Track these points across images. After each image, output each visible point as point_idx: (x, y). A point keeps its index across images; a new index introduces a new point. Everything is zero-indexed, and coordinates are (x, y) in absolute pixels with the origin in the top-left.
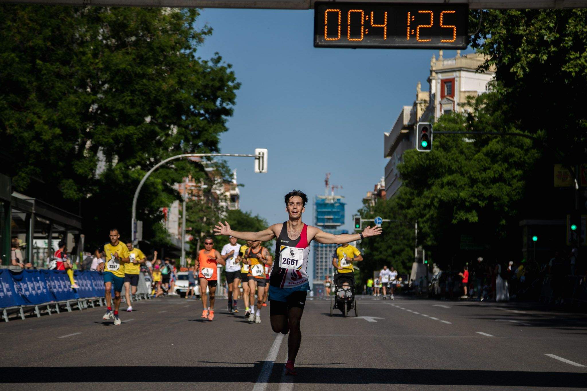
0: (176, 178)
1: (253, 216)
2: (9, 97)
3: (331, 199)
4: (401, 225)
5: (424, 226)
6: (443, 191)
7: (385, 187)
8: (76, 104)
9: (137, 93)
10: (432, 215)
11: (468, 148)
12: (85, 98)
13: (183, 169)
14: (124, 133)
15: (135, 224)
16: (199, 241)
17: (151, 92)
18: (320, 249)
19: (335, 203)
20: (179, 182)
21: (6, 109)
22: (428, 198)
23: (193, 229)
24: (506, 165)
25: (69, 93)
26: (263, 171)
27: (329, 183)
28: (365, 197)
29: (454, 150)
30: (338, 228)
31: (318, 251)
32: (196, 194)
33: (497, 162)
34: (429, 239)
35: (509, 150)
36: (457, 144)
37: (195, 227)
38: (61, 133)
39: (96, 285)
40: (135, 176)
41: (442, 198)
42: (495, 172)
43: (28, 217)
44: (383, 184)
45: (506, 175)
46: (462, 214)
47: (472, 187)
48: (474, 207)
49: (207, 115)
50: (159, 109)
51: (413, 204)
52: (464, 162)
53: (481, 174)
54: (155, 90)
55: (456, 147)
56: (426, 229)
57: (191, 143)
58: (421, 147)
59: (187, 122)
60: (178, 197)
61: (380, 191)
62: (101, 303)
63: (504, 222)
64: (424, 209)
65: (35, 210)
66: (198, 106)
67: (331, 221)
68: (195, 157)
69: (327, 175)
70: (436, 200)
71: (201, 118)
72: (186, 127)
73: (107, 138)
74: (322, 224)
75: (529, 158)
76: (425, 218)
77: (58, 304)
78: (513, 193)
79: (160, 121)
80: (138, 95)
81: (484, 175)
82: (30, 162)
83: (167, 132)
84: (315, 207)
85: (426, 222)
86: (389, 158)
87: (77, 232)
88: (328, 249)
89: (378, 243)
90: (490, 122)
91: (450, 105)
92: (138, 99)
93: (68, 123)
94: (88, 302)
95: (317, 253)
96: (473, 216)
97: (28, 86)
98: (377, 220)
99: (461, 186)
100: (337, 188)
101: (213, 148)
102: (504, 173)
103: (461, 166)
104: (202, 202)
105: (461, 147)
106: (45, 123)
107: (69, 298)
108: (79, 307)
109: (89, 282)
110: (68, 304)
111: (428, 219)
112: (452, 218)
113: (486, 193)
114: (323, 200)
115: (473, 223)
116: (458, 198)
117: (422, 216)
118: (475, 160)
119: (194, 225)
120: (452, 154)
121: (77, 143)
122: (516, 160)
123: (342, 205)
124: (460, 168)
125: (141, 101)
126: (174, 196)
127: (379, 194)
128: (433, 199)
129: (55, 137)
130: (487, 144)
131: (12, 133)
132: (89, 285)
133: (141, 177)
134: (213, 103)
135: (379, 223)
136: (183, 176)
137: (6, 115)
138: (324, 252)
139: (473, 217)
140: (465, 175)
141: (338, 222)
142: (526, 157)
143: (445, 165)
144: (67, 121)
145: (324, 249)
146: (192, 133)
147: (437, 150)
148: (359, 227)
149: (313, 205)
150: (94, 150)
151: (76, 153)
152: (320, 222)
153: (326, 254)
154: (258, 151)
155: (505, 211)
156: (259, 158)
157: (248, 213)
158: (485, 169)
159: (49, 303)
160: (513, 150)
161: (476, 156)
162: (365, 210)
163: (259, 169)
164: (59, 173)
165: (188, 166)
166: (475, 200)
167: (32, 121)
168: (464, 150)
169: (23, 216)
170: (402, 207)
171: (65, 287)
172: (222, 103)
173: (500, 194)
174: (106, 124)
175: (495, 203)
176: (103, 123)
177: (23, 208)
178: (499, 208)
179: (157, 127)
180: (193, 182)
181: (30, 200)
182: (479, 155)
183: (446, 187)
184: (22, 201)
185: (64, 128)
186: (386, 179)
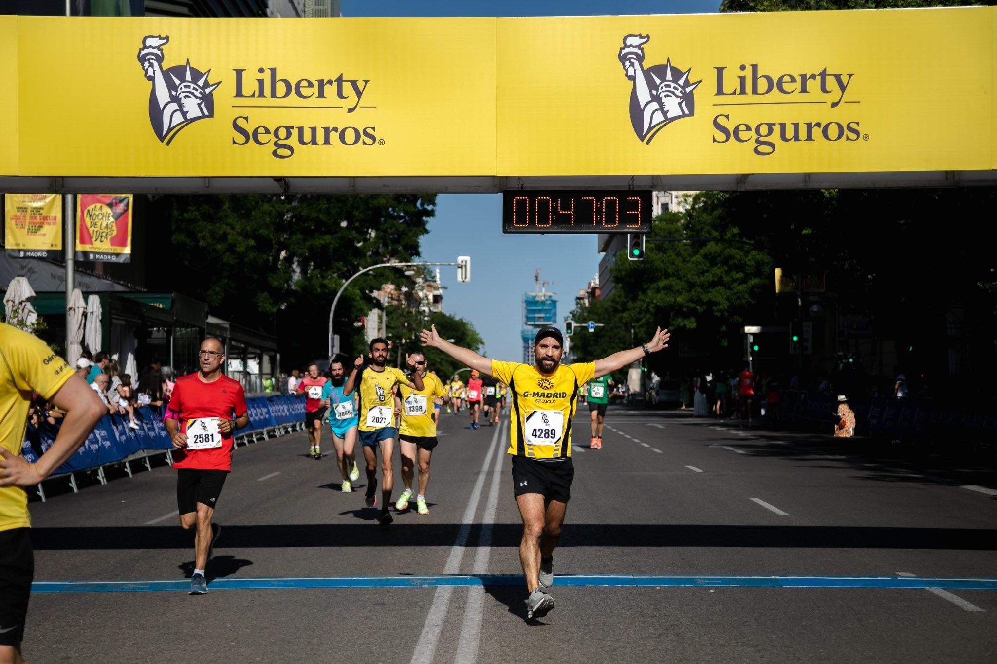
0: (374, 286)
1: (457, 318)
2: (201, 208)
3: (541, 296)
4: (616, 329)
5: (640, 332)
6: (659, 296)
7: (599, 285)
8: (270, 213)
9: (333, 201)
10: (649, 318)
11: (686, 250)
12: (279, 207)
14: (320, 243)
15: (333, 339)
16: (400, 348)
17: (348, 200)
19: (546, 300)
20: (379, 289)
21: (199, 220)
22: (644, 301)
23: (393, 335)
24: (726, 268)
25: (263, 201)
26: (467, 280)
27: (539, 278)
28: (578, 296)
29: (671, 252)
31: (528, 352)
32: (397, 298)
33: (716, 265)
35: (728, 251)
36: (673, 246)
37: (395, 333)
38: (255, 244)
40: (331, 286)
41: (658, 304)
42: (714, 275)
44: (597, 282)
45: (726, 279)
46: (679, 320)
47: (689, 291)
48: (692, 313)
49: (407, 218)
50: (356, 213)
51: (628, 307)
52: (680, 265)
53: (699, 277)
55: (672, 249)
56: (642, 334)
57: (390, 248)
58: (632, 255)
59: (387, 225)
60: (378, 305)
61: (594, 289)
62: (298, 428)
63: (724, 328)
64: (640, 313)
65: (230, 334)
66: (397, 209)
67: (542, 320)
68: (395, 263)
69: (537, 270)
70: (652, 305)
71: (401, 221)
72: (385, 231)
73: (301, 249)
74: (532, 323)
75: (750, 260)
76: (640, 323)
77: (255, 433)
78: (734, 297)
79: (357, 224)
81: (702, 279)
82: (224, 275)
83: (364, 236)
84: (524, 305)
85: (642, 326)
86: (603, 254)
87: (273, 353)
89: (592, 347)
90: (708, 221)
91: (667, 199)
92: (335, 206)
93: (262, 233)
94: (286, 428)
95: (527, 354)
96: (691, 323)
98: (590, 324)
99: (678, 291)
100: (548, 284)
101: (414, 252)
102: (724, 276)
103: (678, 269)
104: (403, 307)
105: (678, 249)
106: (239, 234)
107: (266, 426)
108: (277, 435)
109: (286, 407)
110: (265, 433)
111: (644, 324)
113: (705, 298)
114: (535, 297)
115: (691, 330)
116: (675, 303)
117: (638, 320)
118: (693, 262)
119: (395, 332)
120: (668, 257)
121: (271, 254)
122: (737, 262)
123: (554, 303)
124: (677, 271)
125: (337, 209)
126: (373, 304)
127: (592, 293)
128: (649, 304)
129: (249, 248)
130: (706, 245)
131: (204, 245)
132: (286, 410)
133: (338, 288)
134: (412, 205)
135: (592, 328)
136: (382, 284)
137: (198, 226)
140: (683, 279)
141: (550, 321)
142: (747, 259)
143: (661, 269)
144: (261, 231)
146: (391, 237)
147: (652, 252)
148: (571, 333)
149: (523, 302)
150: (289, 260)
151: (270, 264)
152: (530, 321)
154: (460, 259)
155: (726, 316)
156: (462, 267)
157: (452, 315)
158: (703, 273)
159: (247, 433)
160: (734, 251)
161: (694, 259)
162: (577, 312)
163: (462, 278)
164: (253, 286)
165: (388, 272)
166: (692, 305)
167: (225, 232)
168: (681, 251)
170: (616, 311)
172: (422, 205)
173: (719, 299)
174: (301, 234)
175: (714, 308)
176: (299, 233)
177: (218, 333)
178: (718, 314)
179: (354, 232)
180: (392, 287)
181: (227, 324)
182: (697, 258)
183: (663, 292)
184: (217, 326)
185: (258, 238)
186: (600, 277)
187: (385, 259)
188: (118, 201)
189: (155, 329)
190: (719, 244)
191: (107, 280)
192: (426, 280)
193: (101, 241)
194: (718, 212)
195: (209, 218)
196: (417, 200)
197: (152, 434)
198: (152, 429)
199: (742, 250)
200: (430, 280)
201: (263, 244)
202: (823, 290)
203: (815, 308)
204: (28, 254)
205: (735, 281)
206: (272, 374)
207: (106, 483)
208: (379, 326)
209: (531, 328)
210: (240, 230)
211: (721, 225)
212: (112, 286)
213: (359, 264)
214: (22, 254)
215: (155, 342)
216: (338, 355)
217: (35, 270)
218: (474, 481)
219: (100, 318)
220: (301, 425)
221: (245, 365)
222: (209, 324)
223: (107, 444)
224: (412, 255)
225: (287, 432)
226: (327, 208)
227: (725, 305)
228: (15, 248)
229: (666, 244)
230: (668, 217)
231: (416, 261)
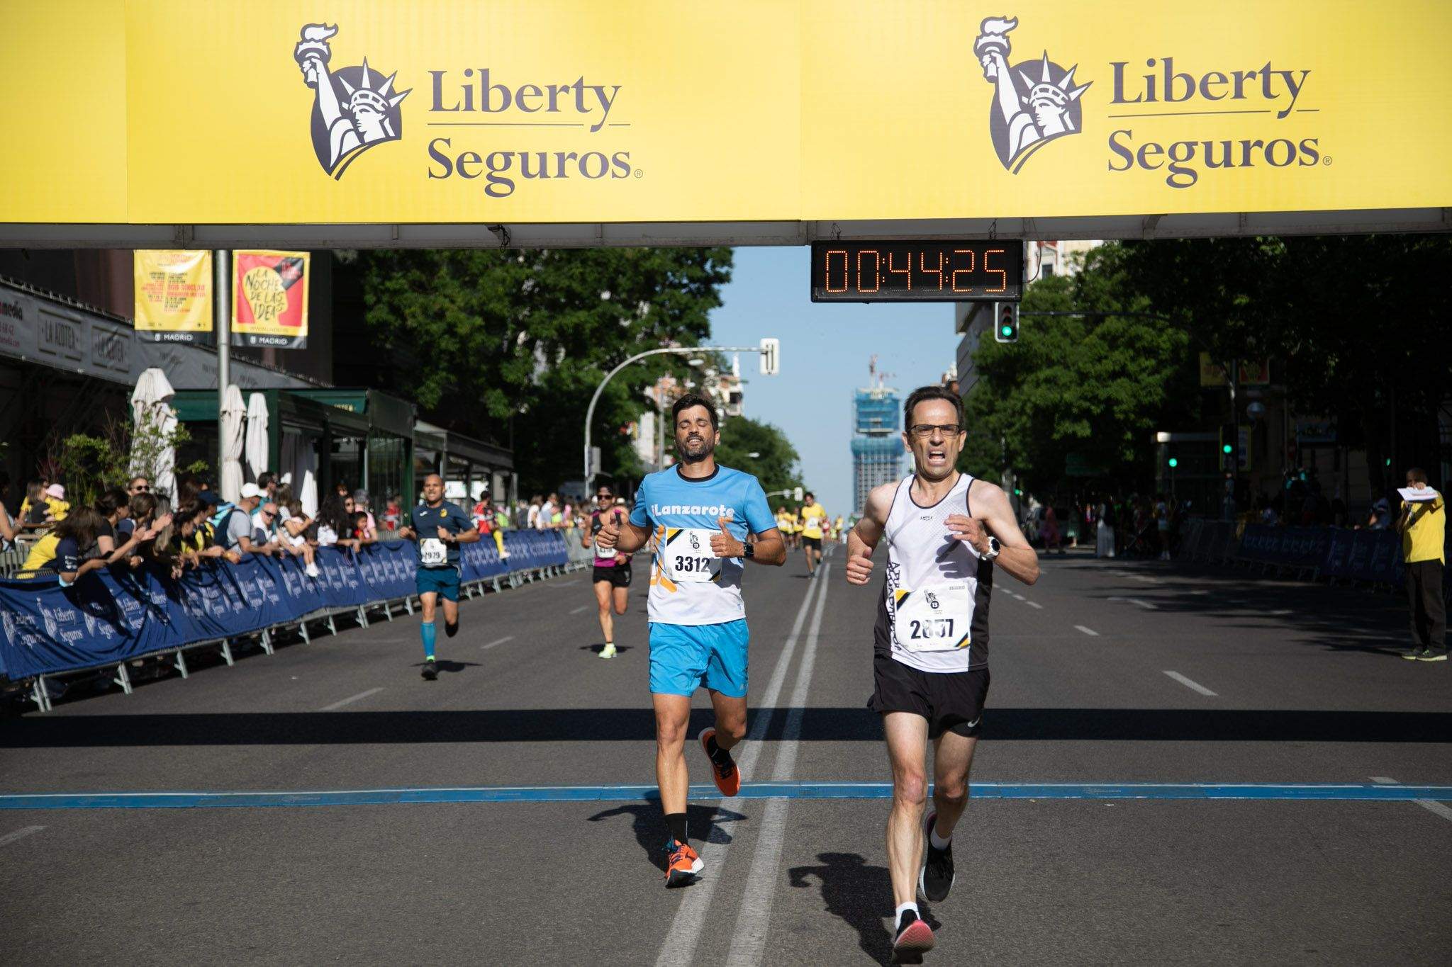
0: (647, 380)
1: (763, 423)
2: (409, 274)
3: (878, 394)
4: (981, 436)
5: (1013, 441)
6: (1039, 391)
7: (959, 379)
8: (503, 281)
9: (590, 263)
10: (1025, 423)
11: (1077, 328)
12: (517, 273)
13: (657, 365)
14: (572, 322)
15: (590, 452)
17: (609, 261)
18: (863, 467)
19: (885, 399)
20: (653, 384)
21: (406, 291)
22: (1018, 399)
24: (1131, 353)
25: (494, 265)
26: (774, 372)
27: (875, 369)
29: (1055, 332)
30: (890, 436)
31: (860, 470)
33: (1117, 347)
34: (1020, 459)
35: (1135, 330)
36: (1058, 323)
38: (483, 323)
39: (535, 550)
40: (589, 379)
41: (1038, 402)
42: (1114, 362)
43: (438, 457)
44: (955, 373)
45: (1132, 367)
46: (1067, 425)
47: (1081, 385)
48: (1085, 414)
49: (693, 286)
50: (622, 280)
51: (997, 408)
52: (1069, 349)
53: (1094, 365)
54: (616, 258)
55: (1057, 327)
56: (1016, 444)
57: (668, 329)
59: (664, 297)
60: (653, 407)
62: (542, 575)
63: (1129, 436)
64: (1013, 416)
65: (448, 446)
66: (678, 274)
68: (676, 348)
69: (872, 357)
70: (1029, 405)
71: (684, 291)
72: (662, 305)
73: (547, 329)
74: (866, 430)
75: (1164, 342)
76: (1014, 429)
77: (483, 583)
78: (1143, 393)
79: (624, 296)
80: (591, 266)
81: (1098, 367)
82: (441, 366)
83: (633, 311)
84: (855, 405)
85: (1015, 434)
86: (962, 335)
87: (507, 473)
88: (876, 467)
90: (1107, 289)
91: (1050, 257)
92: (592, 271)
93: (492, 309)
94: (524, 575)
95: (859, 472)
96: (1083, 428)
97: (436, 257)
99: (1064, 385)
100: (887, 376)
101: (702, 333)
102: (1129, 364)
103: (1065, 355)
105: (1064, 327)
106: (460, 309)
107: (496, 572)
108: (512, 585)
109: (524, 547)
110: (496, 582)
111: (1018, 430)
112: (1053, 430)
113: (1103, 393)
114: (868, 395)
115: (1084, 439)
116: (1060, 402)
117: (1010, 425)
118: (1086, 345)
120: (1052, 338)
121: (506, 337)
122: (1146, 344)
123: (895, 402)
124: (1064, 358)
125: (596, 275)
126: (646, 405)
128: (1025, 402)
129: (475, 329)
130: (1103, 321)
131: (415, 325)
133: (598, 382)
134: (699, 268)
136: (657, 378)
137: (405, 299)
138: (870, 472)
139: (1084, 430)
140: (1072, 368)
142: (1160, 341)
143: (1042, 354)
144: (491, 306)
145: (870, 467)
146: (670, 312)
147: (1029, 331)
149: (853, 402)
150: (530, 345)
151: (504, 350)
152: (863, 427)
153: (873, 475)
154: (764, 342)
155: (1131, 419)
156: (766, 353)
158: (1100, 360)
159: (471, 582)
160: (1142, 330)
161: (1087, 340)
163: (767, 369)
164: (482, 380)
165: (665, 362)
166: (1086, 404)
167: (442, 307)
168: (1069, 330)
169: (431, 457)
170: (980, 413)
171: (491, 556)
172: (713, 267)
173: (1123, 395)
174: (546, 309)
175: (1115, 408)
176: (543, 308)
177: (430, 446)
178: (1121, 416)
179: (620, 306)
180: (673, 381)
181: (440, 433)
182: (1092, 339)
183: (1044, 386)
184: (429, 436)
185: (487, 316)
186: (958, 367)
187: (662, 344)
188: (289, 264)
189: (345, 440)
190: (1122, 319)
191: (279, 372)
192: (721, 373)
193: (267, 319)
194: (1119, 276)
195: (420, 287)
196: (706, 260)
197: (338, 585)
198: (337, 578)
199: (1153, 326)
200: (725, 372)
201: (494, 324)
202: (1266, 382)
203: (1255, 407)
204: (166, 337)
205: (1143, 370)
206: (506, 502)
207: (272, 652)
208: (655, 435)
209: (863, 437)
210: (462, 304)
211: (1125, 293)
212: (288, 381)
213: (626, 350)
214: (158, 337)
215: (345, 459)
216: (597, 476)
217: (181, 360)
218: (781, 648)
219: (266, 424)
220: (546, 571)
221: (469, 489)
222: (418, 434)
223: (275, 598)
224: (700, 337)
225: (526, 581)
226: (582, 274)
227: (1128, 404)
228: (148, 328)
229: (1048, 321)
230: (1050, 282)
231: (706, 346)
